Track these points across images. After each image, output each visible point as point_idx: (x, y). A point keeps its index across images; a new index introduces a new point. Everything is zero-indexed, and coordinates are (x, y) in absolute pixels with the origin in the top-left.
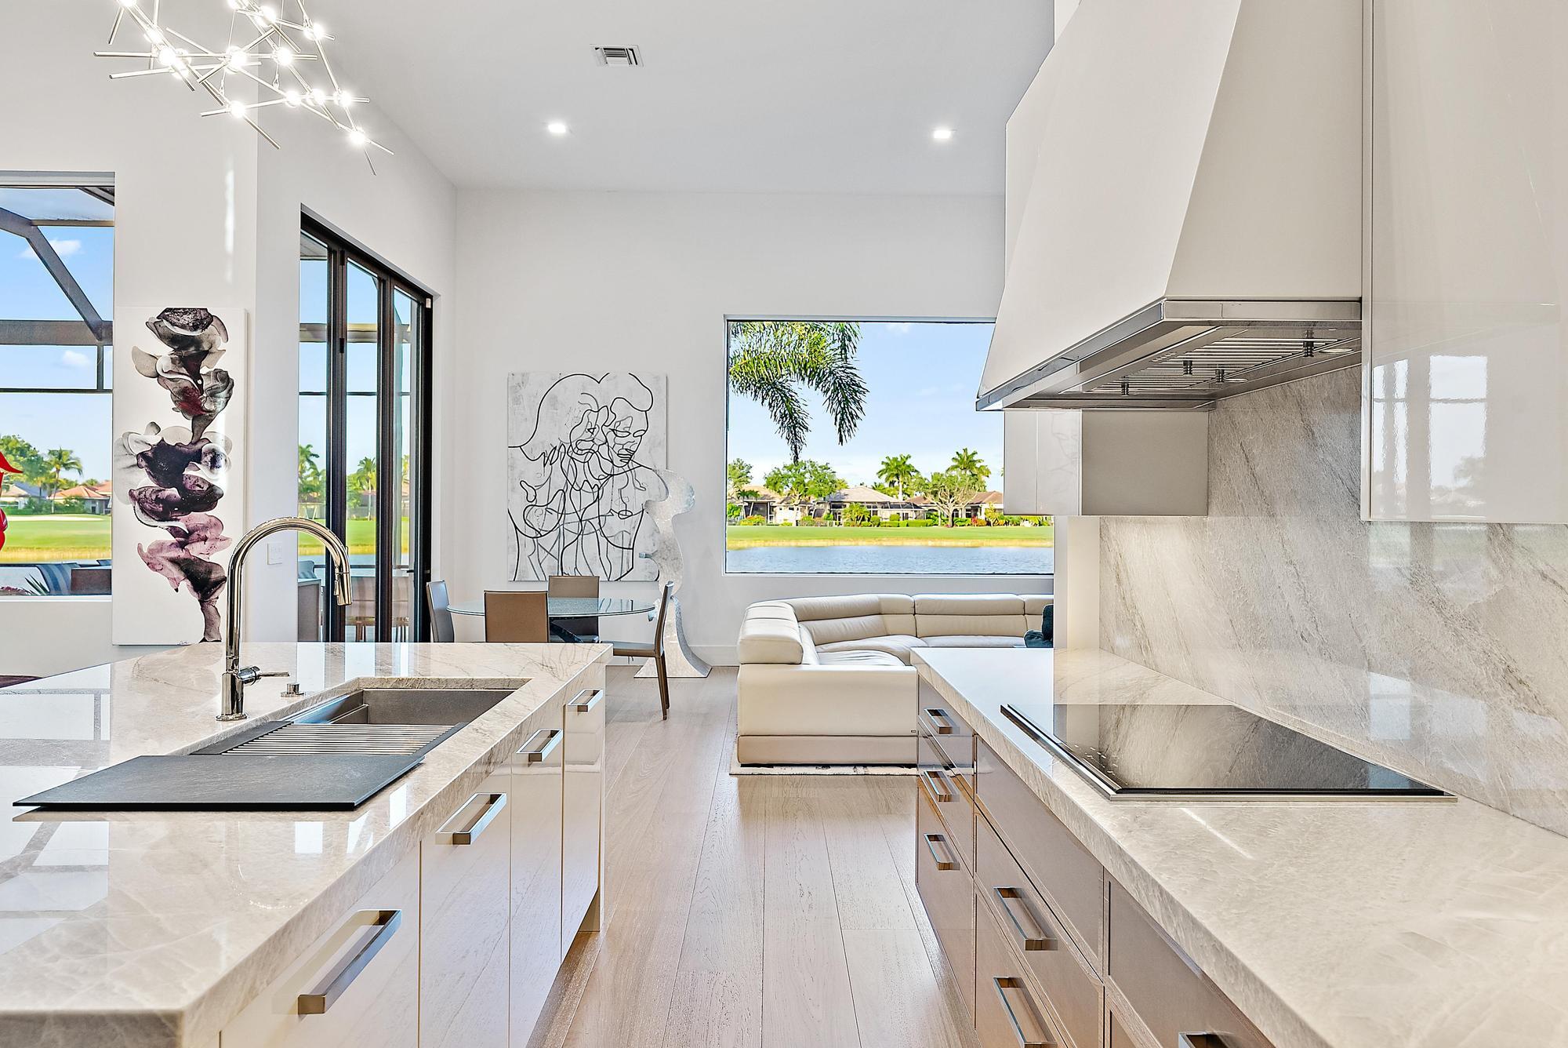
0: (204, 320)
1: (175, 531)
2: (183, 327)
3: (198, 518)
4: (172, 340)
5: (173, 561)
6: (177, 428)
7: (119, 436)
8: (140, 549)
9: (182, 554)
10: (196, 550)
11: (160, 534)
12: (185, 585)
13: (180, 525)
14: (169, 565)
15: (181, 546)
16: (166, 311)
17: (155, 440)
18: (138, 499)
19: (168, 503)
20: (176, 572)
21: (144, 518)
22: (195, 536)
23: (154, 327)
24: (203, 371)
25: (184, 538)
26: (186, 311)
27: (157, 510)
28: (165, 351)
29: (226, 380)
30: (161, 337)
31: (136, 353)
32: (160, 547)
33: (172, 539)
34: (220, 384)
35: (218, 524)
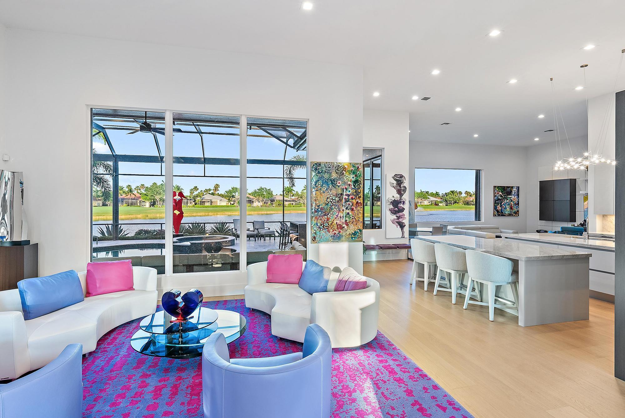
0: (402, 176)
1: (396, 216)
2: (398, 178)
3: (401, 214)
4: (396, 180)
5: (396, 222)
6: (397, 196)
7: (387, 198)
8: (391, 220)
9: (398, 221)
10: (400, 220)
11: (394, 217)
12: (399, 226)
13: (398, 215)
14: (396, 223)
15: (398, 219)
16: (396, 174)
17: (393, 199)
18: (390, 210)
19: (395, 211)
20: (397, 224)
21: (392, 214)
22: (400, 217)
23: (393, 178)
24: (402, 186)
25: (399, 218)
26: (399, 175)
27: (393, 212)
28: (395, 182)
29: (405, 187)
30: (394, 180)
31: (390, 183)
32: (394, 219)
33: (397, 218)
34: (404, 189)
35: (404, 215)
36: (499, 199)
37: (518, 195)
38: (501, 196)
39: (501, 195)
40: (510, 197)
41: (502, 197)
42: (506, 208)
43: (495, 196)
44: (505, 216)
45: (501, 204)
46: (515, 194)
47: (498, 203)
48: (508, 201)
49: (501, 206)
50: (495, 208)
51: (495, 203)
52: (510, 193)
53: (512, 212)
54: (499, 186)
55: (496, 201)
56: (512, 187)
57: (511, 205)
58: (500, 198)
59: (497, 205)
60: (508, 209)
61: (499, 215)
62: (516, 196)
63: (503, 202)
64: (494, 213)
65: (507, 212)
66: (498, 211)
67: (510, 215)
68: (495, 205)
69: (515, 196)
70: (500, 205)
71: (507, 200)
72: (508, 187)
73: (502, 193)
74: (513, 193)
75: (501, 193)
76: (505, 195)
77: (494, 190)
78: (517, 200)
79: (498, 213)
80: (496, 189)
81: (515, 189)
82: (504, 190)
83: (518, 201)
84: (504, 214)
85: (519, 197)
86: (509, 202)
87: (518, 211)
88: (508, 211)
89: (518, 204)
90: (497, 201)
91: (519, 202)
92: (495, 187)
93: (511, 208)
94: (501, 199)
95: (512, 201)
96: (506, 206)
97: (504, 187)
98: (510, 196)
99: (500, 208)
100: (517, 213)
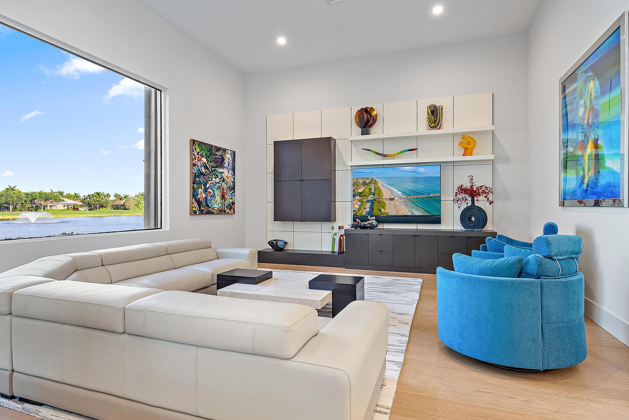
36: (202, 174)
37: (234, 169)
38: (206, 167)
39: (205, 163)
40: (222, 173)
41: (208, 169)
42: (214, 196)
43: (194, 165)
44: (213, 213)
45: (205, 185)
46: (229, 166)
47: (200, 183)
48: (217, 180)
49: (206, 191)
50: (194, 195)
51: (194, 183)
52: (220, 163)
53: (224, 205)
54: (202, 143)
55: (195, 176)
56: (225, 150)
57: (223, 190)
58: (204, 170)
59: (198, 188)
60: (218, 198)
61: (202, 212)
62: (230, 172)
63: (210, 182)
64: (191, 207)
65: (216, 206)
66: (199, 203)
67: (221, 212)
68: (194, 188)
69: (229, 170)
70: (203, 188)
71: (215, 178)
72: (218, 149)
73: (208, 161)
74: (226, 165)
75: (204, 160)
76: (212, 167)
77: (192, 151)
78: (232, 180)
79: (200, 208)
80: (196, 149)
81: (228, 156)
82: (211, 154)
83: (234, 182)
84: (210, 209)
85: (234, 173)
86: (219, 183)
87: (233, 203)
88: (217, 203)
89: (233, 188)
90: (198, 177)
91: (234, 184)
92: (193, 142)
93: (223, 197)
94: (205, 175)
95: (224, 181)
96: (213, 191)
97: (211, 146)
98: (221, 170)
99: (204, 195)
100: (231, 206)
